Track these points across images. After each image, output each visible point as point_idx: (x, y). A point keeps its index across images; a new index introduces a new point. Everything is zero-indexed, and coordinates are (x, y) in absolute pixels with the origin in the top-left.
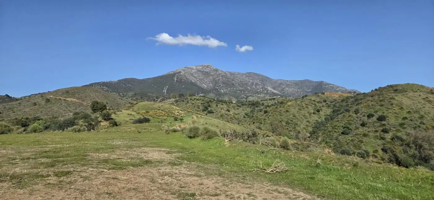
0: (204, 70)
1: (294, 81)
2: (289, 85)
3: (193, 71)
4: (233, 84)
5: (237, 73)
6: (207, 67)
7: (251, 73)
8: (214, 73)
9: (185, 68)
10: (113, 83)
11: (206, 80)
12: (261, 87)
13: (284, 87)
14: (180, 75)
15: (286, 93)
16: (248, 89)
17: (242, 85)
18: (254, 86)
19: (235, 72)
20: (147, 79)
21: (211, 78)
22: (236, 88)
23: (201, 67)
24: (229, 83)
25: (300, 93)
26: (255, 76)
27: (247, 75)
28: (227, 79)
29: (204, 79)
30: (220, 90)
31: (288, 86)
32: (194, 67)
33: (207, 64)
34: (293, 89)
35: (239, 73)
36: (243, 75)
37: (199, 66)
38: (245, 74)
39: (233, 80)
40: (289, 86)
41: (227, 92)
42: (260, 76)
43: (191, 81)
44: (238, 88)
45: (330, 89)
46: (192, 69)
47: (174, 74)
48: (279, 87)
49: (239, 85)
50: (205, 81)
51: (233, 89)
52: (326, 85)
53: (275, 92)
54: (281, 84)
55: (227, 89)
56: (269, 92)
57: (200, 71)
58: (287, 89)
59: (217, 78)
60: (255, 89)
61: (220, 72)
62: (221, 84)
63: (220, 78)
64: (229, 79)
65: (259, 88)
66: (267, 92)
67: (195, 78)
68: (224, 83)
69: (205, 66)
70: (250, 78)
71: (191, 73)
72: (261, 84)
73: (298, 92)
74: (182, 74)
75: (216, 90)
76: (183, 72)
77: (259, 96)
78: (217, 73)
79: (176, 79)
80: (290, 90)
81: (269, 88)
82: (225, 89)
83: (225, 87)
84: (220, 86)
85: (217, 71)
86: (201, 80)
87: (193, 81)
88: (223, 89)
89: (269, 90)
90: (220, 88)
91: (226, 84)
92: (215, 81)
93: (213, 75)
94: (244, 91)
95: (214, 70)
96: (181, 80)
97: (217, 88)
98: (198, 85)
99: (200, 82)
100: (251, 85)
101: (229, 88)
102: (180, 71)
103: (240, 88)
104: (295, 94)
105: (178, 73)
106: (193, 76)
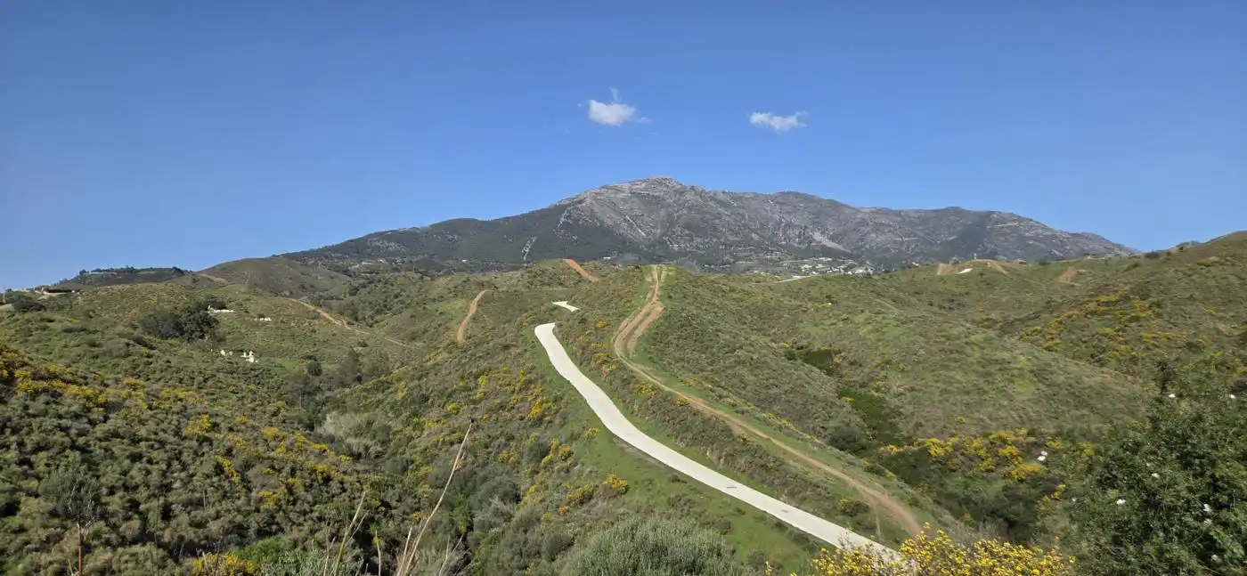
0: (651, 193)
1: (917, 211)
2: (884, 224)
3: (621, 196)
4: (715, 229)
5: (752, 195)
7: (789, 193)
8: (674, 199)
9: (603, 187)
11: (646, 219)
12: (797, 233)
13: (866, 229)
14: (578, 209)
15: (868, 247)
16: (752, 239)
17: (737, 228)
18: (781, 230)
21: (662, 212)
22: (719, 238)
23: (643, 185)
24: (704, 225)
25: (908, 248)
26: (801, 202)
27: (780, 200)
28: (701, 216)
29: (643, 215)
30: (671, 244)
31: (878, 228)
32: (626, 186)
33: (660, 177)
34: (891, 235)
35: (758, 195)
36: (766, 198)
37: (638, 183)
38: (773, 198)
39: (718, 218)
40: (882, 228)
41: (688, 250)
43: (601, 222)
44: (726, 237)
45: (1004, 235)
46: (618, 191)
47: (559, 209)
48: (854, 230)
49: (730, 230)
50: (645, 222)
51: (711, 240)
52: (997, 223)
53: (830, 246)
54: (864, 222)
55: (692, 240)
56: (814, 246)
57: (638, 195)
58: (873, 235)
59: (677, 212)
60: (775, 239)
61: (689, 196)
62: (678, 230)
63: (685, 212)
64: (707, 216)
65: (792, 235)
66: (809, 246)
67: (620, 213)
68: (688, 226)
69: (655, 180)
70: (786, 208)
71: (614, 201)
72: (798, 226)
73: (902, 243)
74: (584, 204)
75: (663, 243)
76: (589, 200)
77: (769, 257)
78: (680, 199)
79: (563, 219)
80: (881, 238)
81: (817, 236)
82: (683, 241)
83: (687, 235)
84: (674, 233)
85: (682, 192)
86: (635, 218)
87: (610, 222)
88: (678, 243)
89: (814, 240)
90: (673, 239)
91: (693, 228)
92: (671, 222)
93: (669, 205)
94: (738, 244)
95: (676, 191)
96: (576, 221)
97: (665, 238)
98: (621, 231)
99: (631, 225)
100: (775, 227)
101: (699, 240)
102: (581, 198)
103: (730, 238)
104: (888, 250)
105: (574, 204)
106: (615, 210)
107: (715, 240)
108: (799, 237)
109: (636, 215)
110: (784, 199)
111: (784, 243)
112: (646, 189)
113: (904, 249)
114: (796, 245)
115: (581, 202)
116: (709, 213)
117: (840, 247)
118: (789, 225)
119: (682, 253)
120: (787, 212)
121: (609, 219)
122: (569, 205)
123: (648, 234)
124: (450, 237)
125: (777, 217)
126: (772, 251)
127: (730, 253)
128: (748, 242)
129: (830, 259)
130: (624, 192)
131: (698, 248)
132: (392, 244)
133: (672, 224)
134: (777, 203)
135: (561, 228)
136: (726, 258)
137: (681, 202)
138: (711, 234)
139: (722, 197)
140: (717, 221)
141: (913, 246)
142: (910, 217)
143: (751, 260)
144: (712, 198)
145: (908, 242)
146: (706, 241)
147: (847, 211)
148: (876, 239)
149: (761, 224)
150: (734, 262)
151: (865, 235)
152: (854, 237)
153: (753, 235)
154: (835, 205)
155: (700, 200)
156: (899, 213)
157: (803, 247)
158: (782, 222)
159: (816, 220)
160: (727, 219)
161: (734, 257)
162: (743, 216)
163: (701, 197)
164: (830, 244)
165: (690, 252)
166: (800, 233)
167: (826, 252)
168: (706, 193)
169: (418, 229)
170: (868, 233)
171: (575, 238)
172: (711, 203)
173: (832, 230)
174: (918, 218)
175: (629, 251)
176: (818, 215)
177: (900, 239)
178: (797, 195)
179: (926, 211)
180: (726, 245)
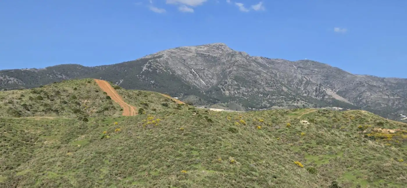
0: (211, 54)
1: (396, 79)
2: (375, 86)
3: (189, 55)
4: (256, 82)
6: (218, 48)
7: (307, 61)
8: (227, 59)
9: (177, 48)
10: (36, 71)
11: (206, 72)
12: (314, 88)
13: (363, 89)
14: (157, 62)
15: (364, 101)
16: (282, 91)
17: (272, 83)
18: (302, 86)
19: (277, 59)
20: (100, 66)
21: (218, 68)
22: (258, 89)
23: (206, 49)
24: (248, 79)
25: (393, 104)
26: (316, 67)
27: (301, 65)
28: (246, 72)
29: (204, 69)
30: (224, 90)
31: (371, 88)
32: (193, 48)
33: (218, 43)
34: (380, 94)
35: (285, 61)
36: (292, 64)
37: (203, 47)
38: (295, 64)
39: (258, 74)
40: (374, 89)
41: (236, 95)
42: (324, 68)
44: (264, 88)
46: (187, 51)
47: (144, 61)
48: (354, 89)
49: (267, 83)
50: (205, 74)
51: (253, 90)
53: (338, 99)
54: (361, 84)
55: (239, 89)
56: (327, 99)
57: (202, 55)
58: (368, 93)
59: (229, 68)
60: (299, 92)
61: (238, 58)
62: (229, 81)
63: (235, 69)
64: (250, 72)
65: (310, 90)
66: (323, 98)
67: (188, 67)
68: (236, 78)
69: (214, 46)
70: (306, 71)
71: (184, 58)
72: (315, 84)
73: (389, 100)
74: (162, 59)
75: (218, 90)
76: (166, 56)
77: (295, 104)
78: (231, 60)
79: (145, 68)
80: (374, 96)
81: (329, 92)
82: (233, 89)
83: (236, 85)
84: (226, 83)
85: (233, 55)
86: (198, 71)
87: (180, 73)
88: (229, 90)
89: (327, 94)
90: (225, 87)
91: (240, 80)
92: (224, 75)
93: (224, 64)
94: (273, 94)
95: (229, 54)
96: (155, 70)
97: (220, 86)
98: (187, 79)
99: (195, 75)
100: (298, 84)
101: (244, 89)
102: (161, 54)
103: (267, 89)
104: (380, 104)
105: (154, 58)
106: (184, 64)
107: (256, 90)
108: (316, 91)
109: (199, 69)
110: (304, 65)
111: (305, 95)
112: (208, 51)
113: (390, 104)
114: (313, 97)
115: (160, 57)
116: (252, 71)
117: (346, 101)
118: (308, 83)
119: (232, 98)
120: (306, 74)
121: (180, 70)
122: (151, 59)
123: (207, 83)
124: (60, 77)
125: (300, 76)
126: (298, 100)
127: (267, 100)
128: (280, 92)
129: (340, 108)
130: (191, 52)
131: (243, 95)
132: (12, 79)
133: (225, 77)
134: (299, 67)
135: (142, 74)
136: (264, 103)
137: (232, 62)
138: (253, 86)
139: (260, 60)
140: (258, 77)
141: (397, 103)
142: (390, 83)
143: (282, 106)
144: (254, 61)
145: (393, 99)
146: (249, 90)
147: (348, 76)
148: (371, 96)
149: (288, 81)
150: (269, 107)
151: (362, 93)
152: (355, 94)
153: (284, 88)
154: (339, 71)
155: (246, 61)
156: (382, 80)
157: (319, 98)
158: (303, 81)
159: (326, 81)
160: (265, 75)
161: (269, 103)
162: (276, 75)
163: (246, 59)
164: (338, 98)
165: (238, 97)
166: (316, 89)
167: (336, 103)
168: (250, 57)
169: (37, 70)
170: (364, 91)
171: (153, 82)
172: (253, 64)
173: (339, 87)
174: (397, 84)
175: (192, 94)
176: (327, 77)
177: (387, 97)
178: (314, 63)
179: (402, 80)
180: (264, 94)
